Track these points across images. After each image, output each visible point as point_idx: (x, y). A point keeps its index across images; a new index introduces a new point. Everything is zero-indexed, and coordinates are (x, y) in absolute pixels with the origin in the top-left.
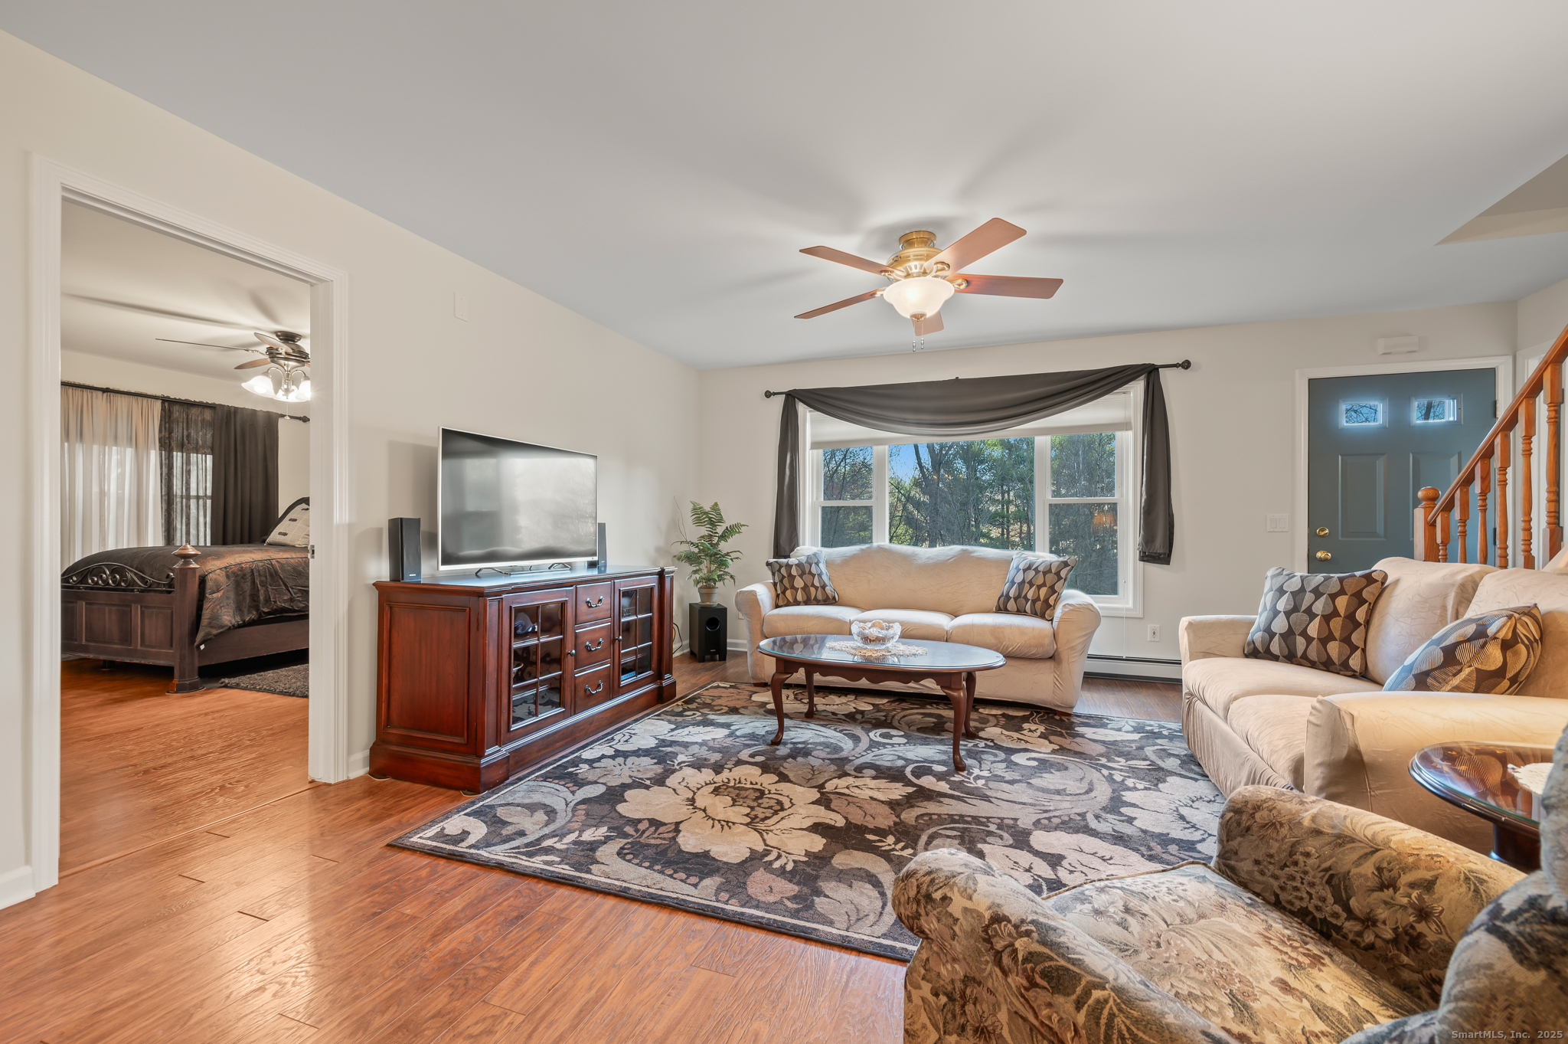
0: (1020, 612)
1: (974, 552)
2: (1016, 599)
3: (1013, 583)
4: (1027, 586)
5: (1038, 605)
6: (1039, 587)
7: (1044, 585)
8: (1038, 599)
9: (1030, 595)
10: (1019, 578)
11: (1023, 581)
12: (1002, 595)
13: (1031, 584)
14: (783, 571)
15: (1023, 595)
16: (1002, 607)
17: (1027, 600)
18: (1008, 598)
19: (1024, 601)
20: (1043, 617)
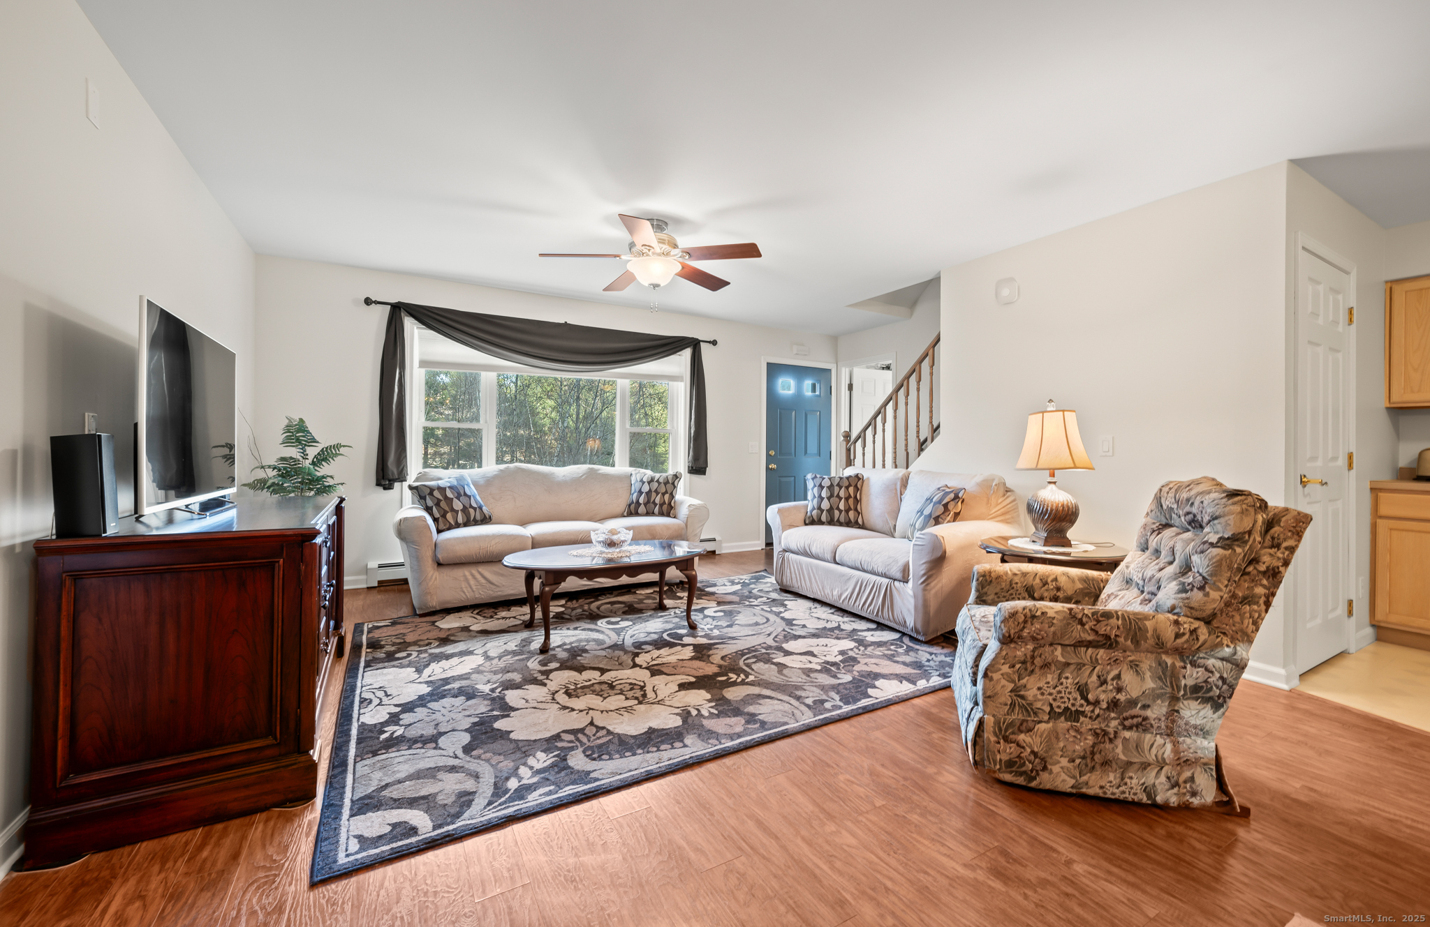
0: (648, 514)
1: (599, 470)
2: (645, 505)
3: (640, 492)
4: (654, 494)
5: (665, 507)
6: (663, 494)
7: (666, 492)
8: (664, 503)
9: (657, 501)
10: (646, 488)
11: (650, 490)
12: (633, 502)
13: (657, 492)
14: (436, 493)
15: (652, 500)
16: (633, 512)
17: (656, 505)
18: (638, 504)
19: (653, 506)
20: (668, 515)
